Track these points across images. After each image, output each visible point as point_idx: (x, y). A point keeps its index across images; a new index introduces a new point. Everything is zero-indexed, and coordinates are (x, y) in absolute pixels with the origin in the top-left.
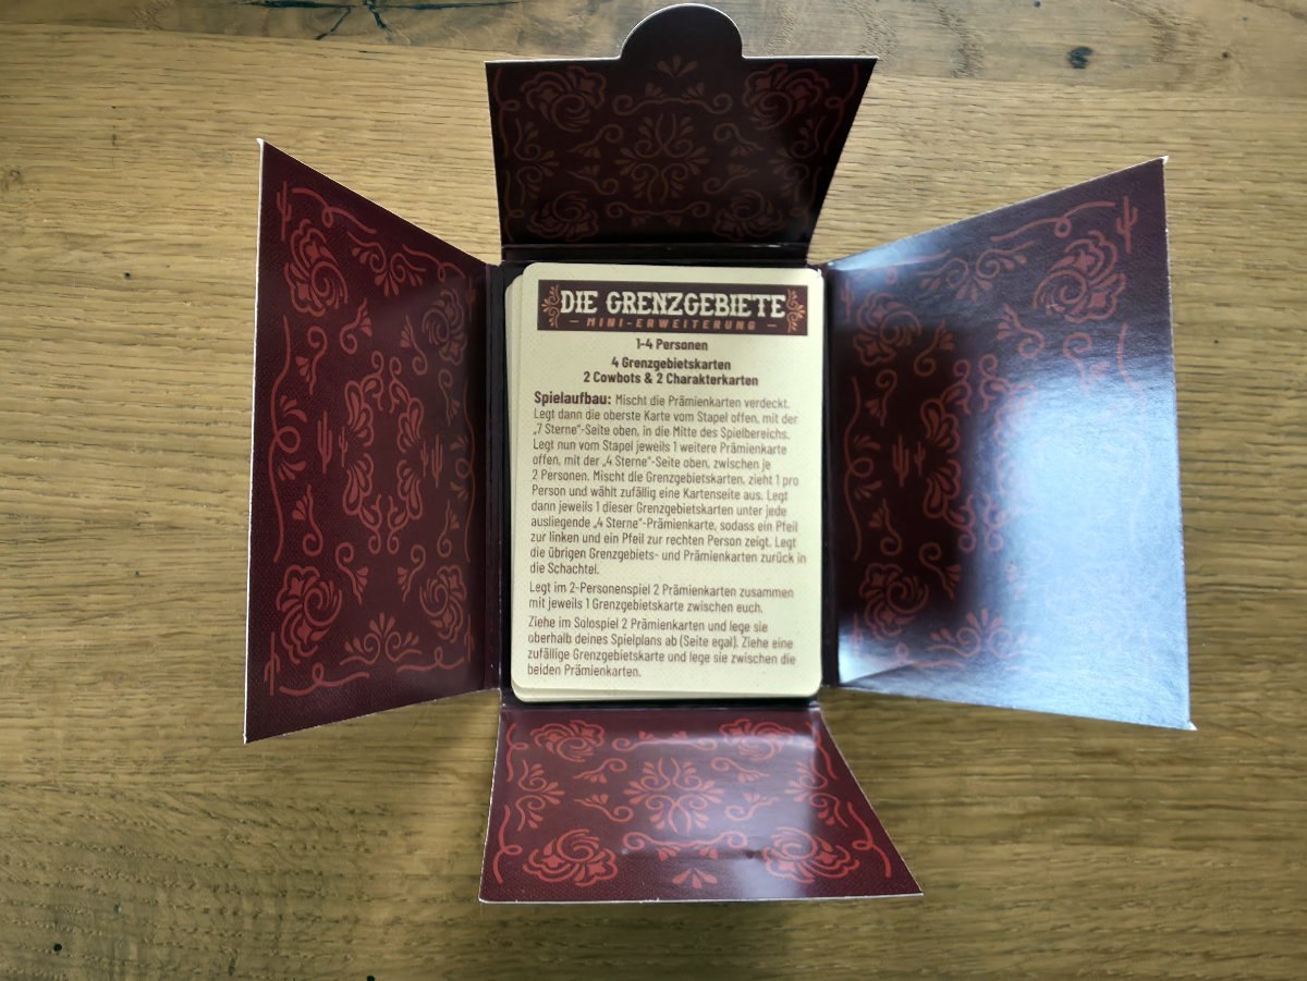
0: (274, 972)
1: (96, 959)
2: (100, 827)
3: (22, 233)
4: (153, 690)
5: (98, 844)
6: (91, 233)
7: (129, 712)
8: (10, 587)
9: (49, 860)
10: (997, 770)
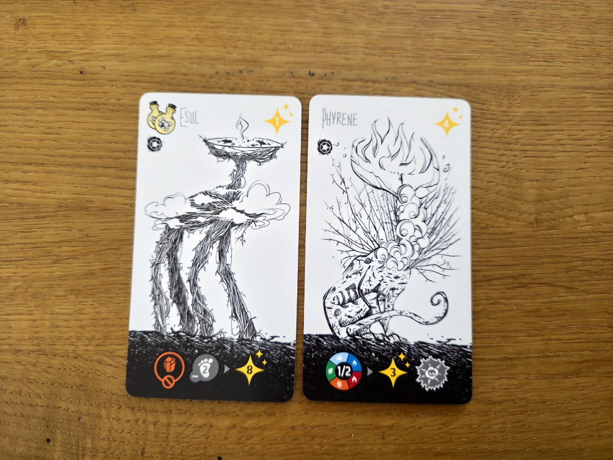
0: (166, 455)
1: (69, 447)
2: (70, 375)
3: (26, 51)
4: (96, 299)
5: (68, 384)
6: (62, 50)
7: (84, 311)
8: (20, 244)
9: (43, 393)
10: (566, 337)
